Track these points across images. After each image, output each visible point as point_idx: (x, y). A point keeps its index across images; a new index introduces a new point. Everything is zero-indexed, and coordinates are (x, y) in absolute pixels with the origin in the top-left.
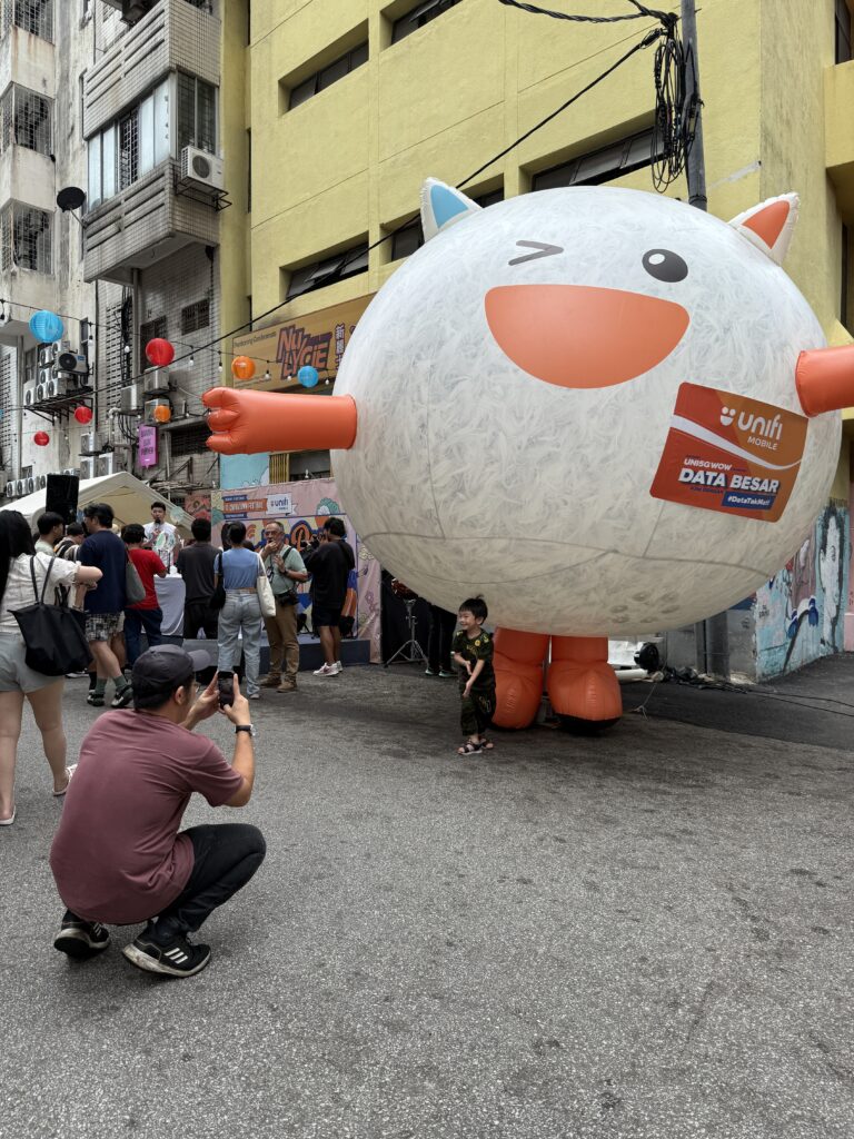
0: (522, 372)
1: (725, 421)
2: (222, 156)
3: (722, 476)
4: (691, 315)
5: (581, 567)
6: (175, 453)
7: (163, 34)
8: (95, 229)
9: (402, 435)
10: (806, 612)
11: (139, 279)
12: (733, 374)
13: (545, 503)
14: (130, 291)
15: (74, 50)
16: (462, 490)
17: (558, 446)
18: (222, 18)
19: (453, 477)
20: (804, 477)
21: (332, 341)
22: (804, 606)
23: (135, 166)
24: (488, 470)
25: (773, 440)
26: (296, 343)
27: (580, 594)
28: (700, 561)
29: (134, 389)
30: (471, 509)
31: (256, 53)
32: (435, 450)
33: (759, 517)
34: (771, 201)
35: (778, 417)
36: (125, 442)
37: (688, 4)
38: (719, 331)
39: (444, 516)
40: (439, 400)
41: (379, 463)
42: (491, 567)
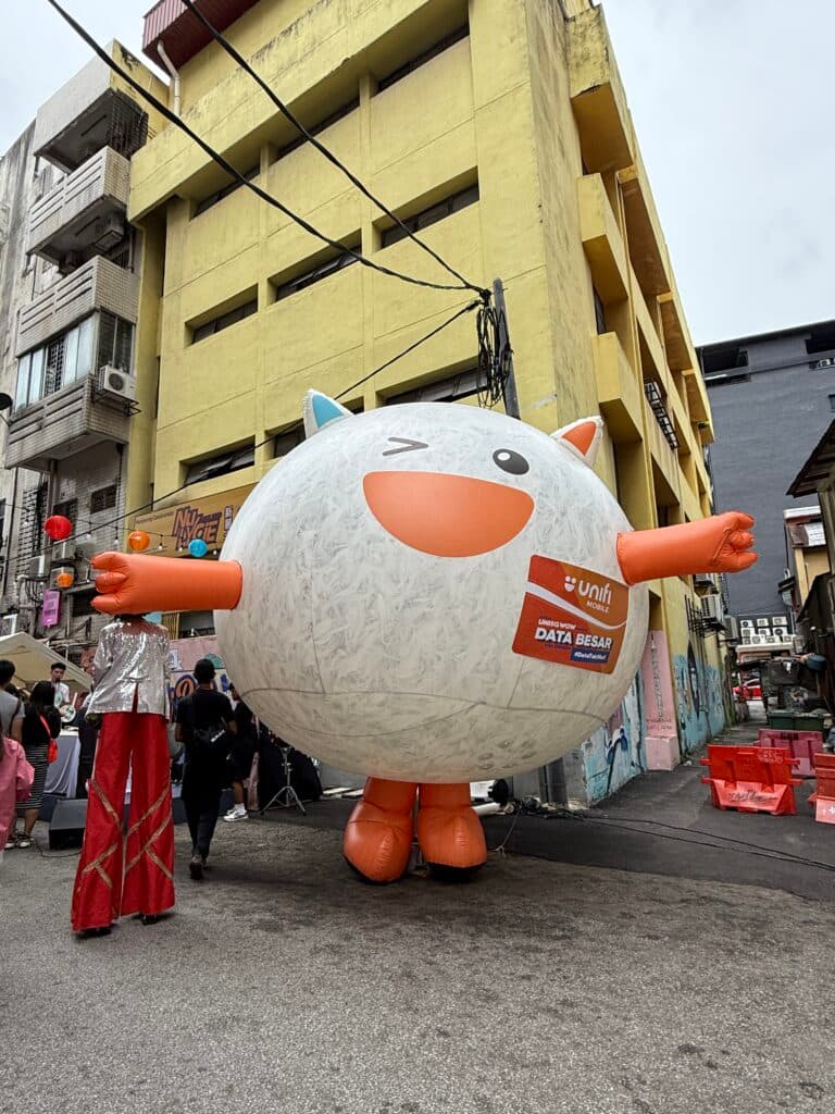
0: (397, 542)
1: (569, 588)
2: (135, 374)
3: (569, 634)
4: (535, 500)
5: (453, 718)
7: (92, 284)
8: (19, 427)
9: (286, 596)
10: (618, 741)
11: (56, 469)
12: (571, 549)
13: (421, 659)
14: (46, 477)
15: (15, 292)
16: (343, 647)
17: (432, 607)
18: (142, 275)
19: (335, 634)
20: (628, 636)
22: (617, 735)
23: (58, 379)
24: (368, 628)
25: (605, 605)
26: (190, 521)
27: (451, 744)
28: (554, 710)
29: (42, 559)
30: (353, 664)
31: (168, 305)
32: (318, 610)
33: (599, 670)
34: (581, 422)
35: (608, 585)
36: (30, 605)
37: (498, 285)
38: (558, 515)
39: (324, 672)
40: (322, 565)
41: (262, 623)
42: (369, 720)
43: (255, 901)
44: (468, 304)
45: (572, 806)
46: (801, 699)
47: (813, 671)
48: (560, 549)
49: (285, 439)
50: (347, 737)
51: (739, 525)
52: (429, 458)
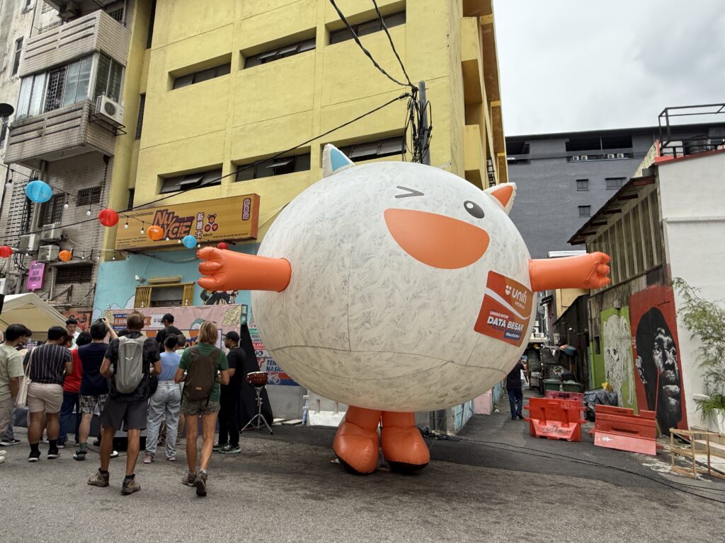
0: (409, 256)
1: (508, 292)
2: (123, 104)
3: (505, 321)
4: (490, 236)
5: (432, 370)
6: (59, 281)
7: (94, 31)
8: (19, 132)
9: (329, 286)
11: (46, 168)
13: (419, 332)
14: (38, 173)
15: (15, 24)
16: (368, 322)
17: (429, 300)
18: (133, 30)
19: (363, 313)
21: (195, 222)
24: (387, 311)
25: (523, 304)
26: (168, 220)
27: (426, 387)
28: (488, 368)
29: (32, 238)
30: (373, 334)
31: (155, 55)
32: (353, 296)
33: (515, 345)
34: (502, 185)
35: (525, 292)
36: (16, 272)
37: (422, 84)
38: (502, 246)
39: (353, 338)
40: (357, 267)
41: (308, 301)
42: (377, 369)
44: (401, 94)
45: (449, 434)
46: (559, 374)
47: (568, 356)
48: (504, 268)
49: (246, 170)
50: (359, 380)
51: (602, 261)
52: (426, 203)
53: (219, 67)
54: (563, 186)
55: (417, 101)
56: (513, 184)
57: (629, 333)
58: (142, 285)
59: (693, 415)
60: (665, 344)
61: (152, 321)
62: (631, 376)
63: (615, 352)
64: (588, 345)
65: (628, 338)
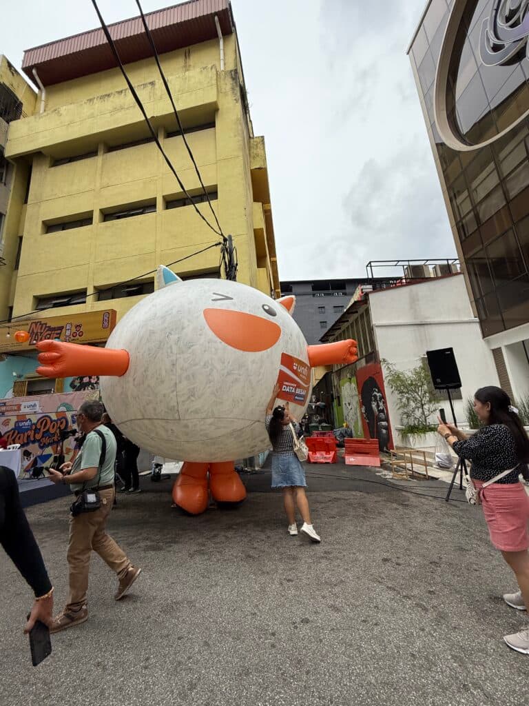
0: (223, 343)
1: (295, 368)
2: (3, 243)
3: (294, 389)
4: (281, 329)
5: (244, 429)
9: (160, 369)
12: (295, 351)
13: (233, 400)
16: (193, 395)
17: (240, 375)
18: (12, 189)
19: (189, 389)
21: (64, 330)
24: (208, 386)
25: (305, 376)
26: (41, 328)
27: (240, 442)
30: (197, 405)
31: (30, 209)
32: (180, 376)
33: (301, 404)
35: (305, 367)
37: (230, 237)
38: (290, 336)
39: (182, 408)
40: (183, 353)
41: (143, 383)
42: (202, 433)
43: (134, 536)
44: (216, 243)
45: (257, 469)
47: (321, 409)
48: (292, 351)
49: (105, 292)
50: (188, 442)
51: (353, 345)
52: (234, 304)
53: (83, 220)
54: (313, 311)
55: (227, 247)
56: (293, 296)
57: (357, 393)
58: (18, 380)
59: (396, 439)
60: (378, 398)
61: (22, 407)
62: (359, 418)
63: (349, 404)
64: (333, 401)
65: (357, 395)
